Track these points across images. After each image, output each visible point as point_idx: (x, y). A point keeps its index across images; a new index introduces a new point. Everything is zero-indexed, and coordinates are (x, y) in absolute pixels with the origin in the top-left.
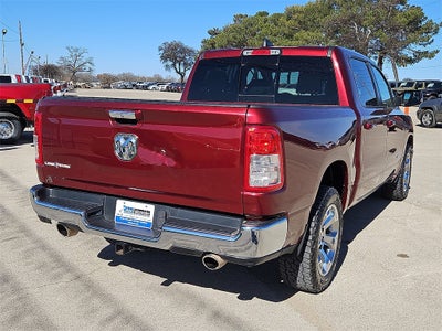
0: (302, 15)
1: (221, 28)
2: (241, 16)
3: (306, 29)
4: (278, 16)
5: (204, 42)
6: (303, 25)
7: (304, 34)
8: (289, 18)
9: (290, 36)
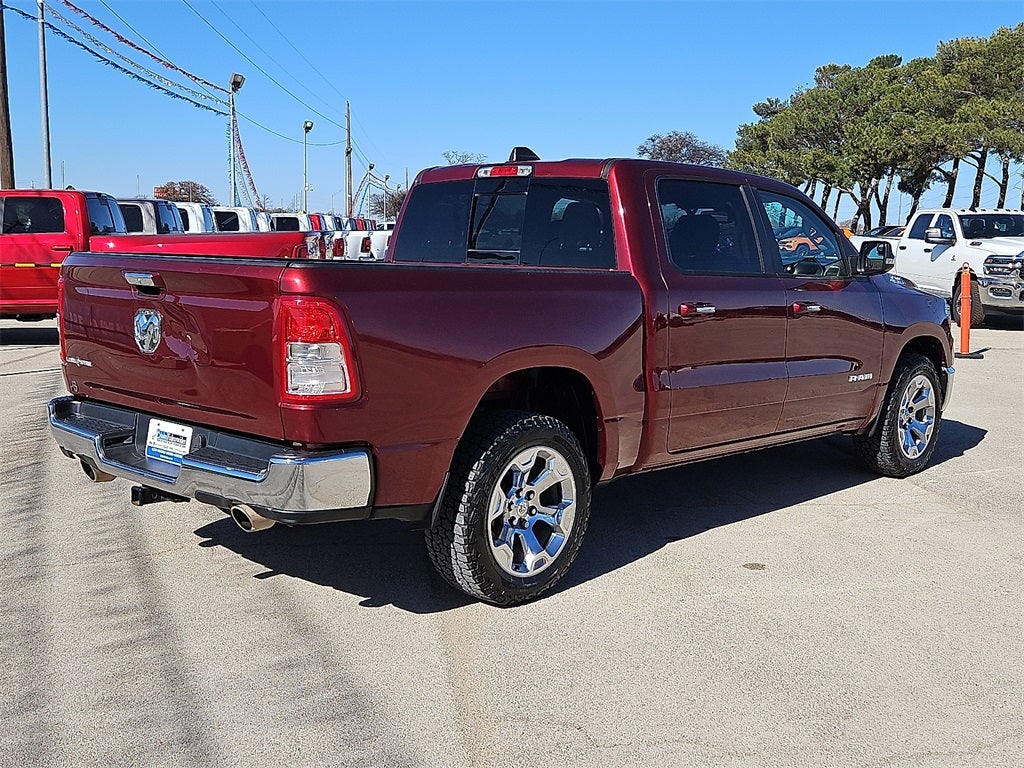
0: (980, 61)
1: (785, 98)
2: (834, 69)
3: (989, 95)
4: (921, 65)
5: (744, 131)
6: (983, 85)
7: (984, 106)
8: (947, 69)
9: (947, 113)
